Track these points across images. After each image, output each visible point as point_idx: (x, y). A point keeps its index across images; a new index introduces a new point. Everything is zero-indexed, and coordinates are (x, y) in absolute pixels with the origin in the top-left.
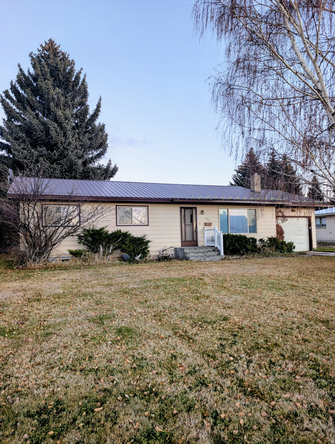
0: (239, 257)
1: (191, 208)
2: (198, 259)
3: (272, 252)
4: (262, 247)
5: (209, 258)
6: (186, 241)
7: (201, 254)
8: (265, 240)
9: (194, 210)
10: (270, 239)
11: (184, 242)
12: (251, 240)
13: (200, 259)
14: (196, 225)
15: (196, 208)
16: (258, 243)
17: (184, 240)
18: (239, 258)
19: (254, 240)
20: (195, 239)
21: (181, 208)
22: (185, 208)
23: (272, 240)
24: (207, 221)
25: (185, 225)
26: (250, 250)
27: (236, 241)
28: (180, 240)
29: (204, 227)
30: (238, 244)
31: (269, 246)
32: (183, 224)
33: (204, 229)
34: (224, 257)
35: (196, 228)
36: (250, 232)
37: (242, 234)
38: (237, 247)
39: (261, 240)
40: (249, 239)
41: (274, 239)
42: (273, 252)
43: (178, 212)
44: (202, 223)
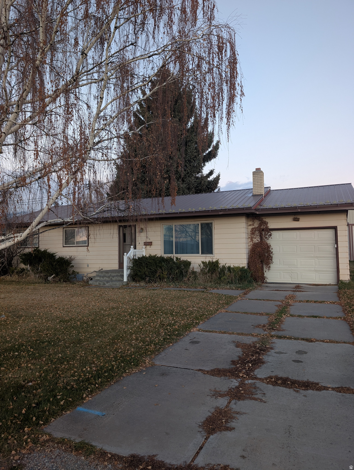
1: (130, 227)
9: (133, 228)
14: (135, 245)
15: (135, 226)
17: (121, 261)
21: (120, 226)
22: (124, 227)
24: (148, 241)
25: (123, 245)
28: (117, 262)
43: (117, 231)
44: (142, 243)
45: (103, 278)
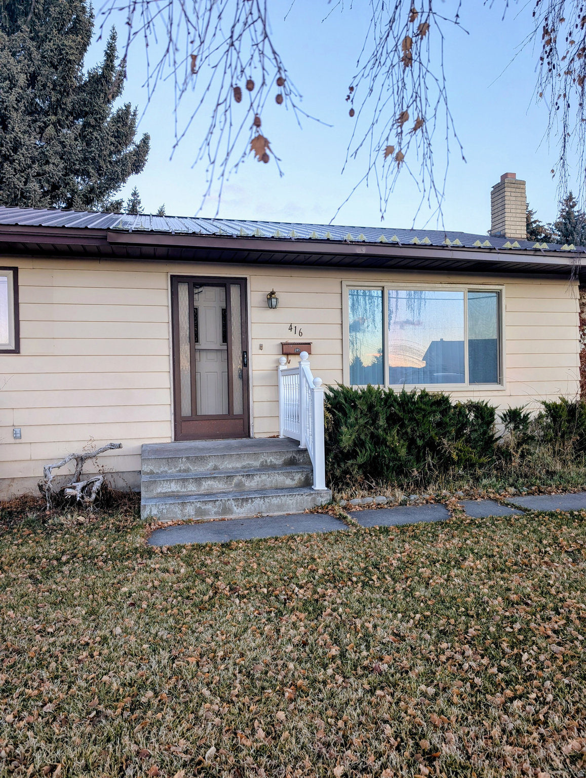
0: (400, 495)
1: (223, 283)
2: (190, 511)
3: (559, 467)
4: (519, 445)
5: (248, 506)
6: (195, 416)
7: (218, 486)
8: (532, 417)
9: (235, 291)
10: (553, 410)
11: (186, 420)
12: (472, 416)
13: (199, 512)
14: (245, 353)
15: (242, 283)
16: (499, 428)
17: (186, 410)
18: (403, 503)
19: (484, 414)
20: (238, 409)
21: (175, 281)
22: (196, 283)
23: (565, 415)
24: (293, 338)
25: (193, 352)
26: (458, 463)
27: (392, 420)
28: (168, 414)
29: (278, 362)
30: (403, 435)
31: (545, 440)
32: (185, 349)
33: (277, 369)
34: (324, 500)
35: (245, 364)
36: (473, 381)
37: (433, 389)
38: (394, 450)
39: (514, 416)
40: (460, 410)
41: (572, 410)
42: (564, 463)
43: (164, 298)
44: (272, 347)
45: (200, 485)
